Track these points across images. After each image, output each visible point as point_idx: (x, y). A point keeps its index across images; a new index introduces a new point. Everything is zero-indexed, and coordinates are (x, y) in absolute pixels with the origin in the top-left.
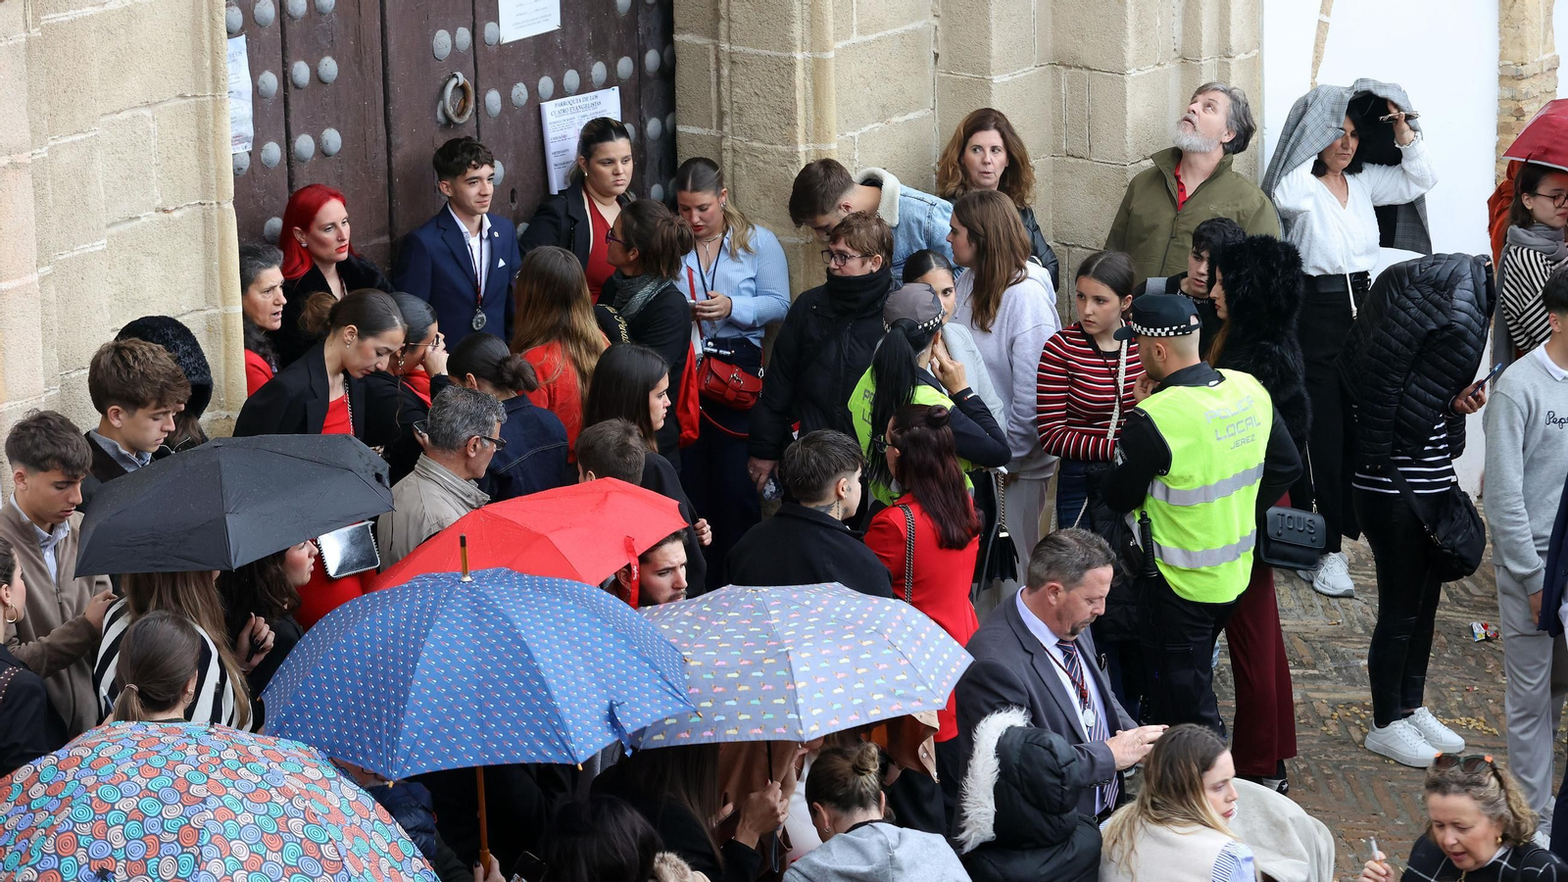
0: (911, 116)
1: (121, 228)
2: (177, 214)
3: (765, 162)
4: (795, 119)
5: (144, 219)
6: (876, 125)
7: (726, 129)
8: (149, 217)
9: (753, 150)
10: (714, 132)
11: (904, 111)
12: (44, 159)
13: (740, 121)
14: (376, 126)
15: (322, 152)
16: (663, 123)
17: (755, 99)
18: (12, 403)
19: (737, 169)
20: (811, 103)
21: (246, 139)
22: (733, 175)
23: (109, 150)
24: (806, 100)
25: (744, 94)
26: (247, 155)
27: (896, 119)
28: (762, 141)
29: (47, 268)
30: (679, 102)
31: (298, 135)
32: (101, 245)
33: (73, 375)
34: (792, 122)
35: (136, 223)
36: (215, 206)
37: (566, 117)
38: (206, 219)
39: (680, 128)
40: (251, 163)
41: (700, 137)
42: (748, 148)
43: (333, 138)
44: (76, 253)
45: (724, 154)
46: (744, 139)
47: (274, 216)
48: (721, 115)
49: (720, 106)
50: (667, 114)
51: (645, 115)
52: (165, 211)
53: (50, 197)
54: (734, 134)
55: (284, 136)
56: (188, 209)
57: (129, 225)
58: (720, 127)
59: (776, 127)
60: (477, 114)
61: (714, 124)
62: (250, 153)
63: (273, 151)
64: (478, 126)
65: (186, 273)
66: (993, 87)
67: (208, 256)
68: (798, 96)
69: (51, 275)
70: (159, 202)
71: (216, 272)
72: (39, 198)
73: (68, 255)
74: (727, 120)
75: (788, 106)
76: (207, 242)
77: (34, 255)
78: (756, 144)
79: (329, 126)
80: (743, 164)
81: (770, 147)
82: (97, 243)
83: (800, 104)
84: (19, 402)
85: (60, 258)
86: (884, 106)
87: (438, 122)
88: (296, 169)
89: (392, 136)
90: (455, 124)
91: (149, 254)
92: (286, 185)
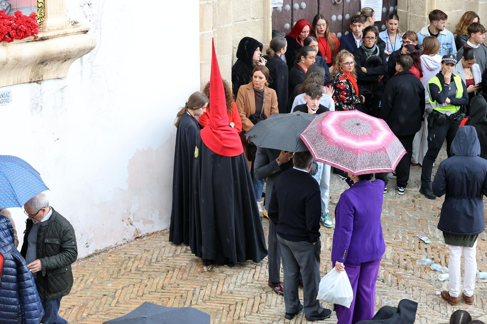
0: (458, 11)
1: (242, 22)
2: (257, 20)
3: (418, 20)
4: (425, 9)
5: (248, 20)
6: (448, 12)
7: (409, 10)
8: (250, 20)
9: (415, 16)
10: (406, 11)
11: (456, 9)
12: (216, 3)
13: (412, 9)
14: (315, 3)
15: (301, 8)
16: (394, 8)
17: (416, 3)
18: (204, 61)
19: (411, 21)
20: (430, 5)
21: (281, 4)
22: (410, 22)
23: (240, 2)
24: (428, 4)
25: (413, 2)
26: (281, 8)
27: (453, 11)
28: (417, 14)
29: (215, 29)
30: (398, 3)
31: (295, 3)
32: (231, 25)
33: (222, 56)
34: (425, 10)
35: (246, 21)
36: (266, 18)
37: (367, 5)
38: (264, 22)
39: (398, 10)
40: (282, 10)
41: (402, 12)
42: (414, 16)
43: (304, 5)
44: (224, 26)
45: (408, 17)
46: (413, 13)
47: (287, 23)
48: (408, 7)
49: (408, 5)
50: (395, 6)
51: (389, 6)
52: (254, 19)
53: (217, 12)
54: (410, 12)
55: (291, 3)
56: (260, 19)
57: (244, 22)
58: (407, 10)
59: (420, 10)
60: (343, 2)
61: (406, 9)
62: (282, 7)
63: (288, 7)
64: (343, 5)
65: (258, 35)
66: (479, 4)
67: (264, 31)
68: (426, 3)
69: (216, 31)
70: (252, 17)
71: (266, 35)
72: (214, 12)
73: (222, 27)
74: (409, 8)
75: (424, 5)
76: (264, 27)
77: (212, 26)
78: (416, 15)
79: (303, 2)
80: (412, 20)
81: (419, 16)
82: (230, 24)
83: (427, 5)
84: (206, 61)
85: (220, 27)
86: (450, 8)
87: (332, 3)
88: (294, 12)
89: (320, 6)
90: (337, 4)
91: (249, 29)
92: (291, 16)
